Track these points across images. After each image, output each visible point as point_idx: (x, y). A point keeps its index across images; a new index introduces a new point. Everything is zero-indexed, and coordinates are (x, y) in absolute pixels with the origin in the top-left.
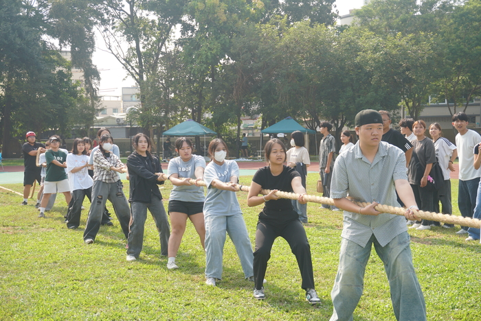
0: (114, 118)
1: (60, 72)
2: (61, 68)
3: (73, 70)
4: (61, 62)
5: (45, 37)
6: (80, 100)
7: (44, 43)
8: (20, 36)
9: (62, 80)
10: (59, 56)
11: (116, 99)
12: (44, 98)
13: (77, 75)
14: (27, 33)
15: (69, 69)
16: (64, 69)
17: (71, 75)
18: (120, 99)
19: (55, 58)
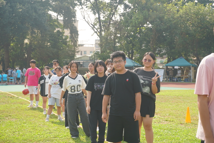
0: (88, 56)
1: (58, 31)
2: (59, 29)
3: (65, 30)
4: (59, 25)
5: (50, 12)
6: (68, 46)
7: (50, 15)
8: (36, 12)
9: (59, 35)
10: (58, 23)
11: (91, 46)
12: (49, 45)
13: (67, 32)
14: (39, 10)
15: (63, 30)
16: (61, 29)
17: (64, 33)
18: (94, 46)
19: (56, 23)
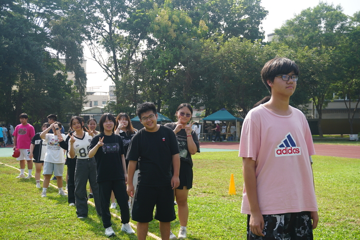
0: (99, 108)
1: (59, 74)
2: (60, 72)
3: (69, 73)
4: (60, 67)
5: (48, 49)
6: (73, 95)
7: (48, 53)
8: (28, 48)
9: (60, 80)
10: (59, 63)
11: (104, 94)
12: (46, 94)
13: (71, 76)
14: (33, 45)
15: (66, 73)
16: (62, 72)
17: (67, 77)
18: (108, 94)
19: (56, 64)
